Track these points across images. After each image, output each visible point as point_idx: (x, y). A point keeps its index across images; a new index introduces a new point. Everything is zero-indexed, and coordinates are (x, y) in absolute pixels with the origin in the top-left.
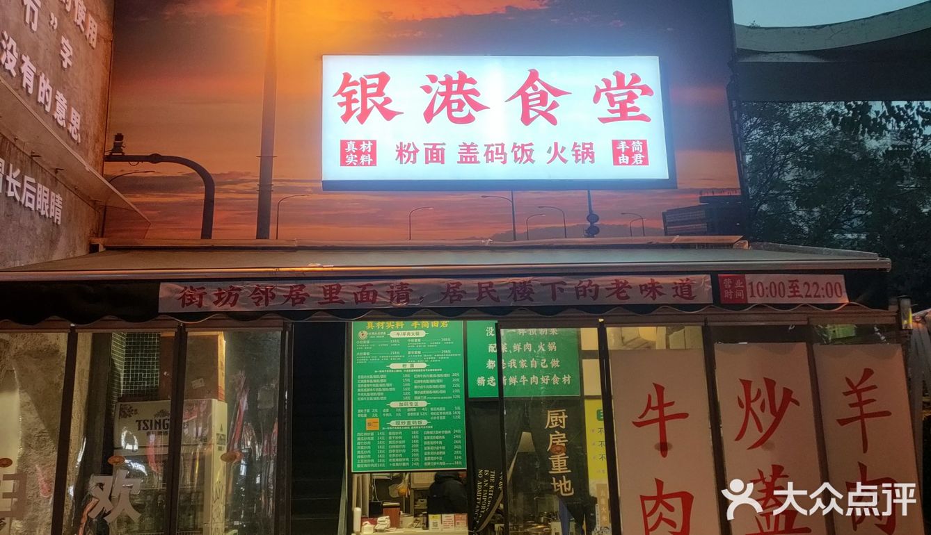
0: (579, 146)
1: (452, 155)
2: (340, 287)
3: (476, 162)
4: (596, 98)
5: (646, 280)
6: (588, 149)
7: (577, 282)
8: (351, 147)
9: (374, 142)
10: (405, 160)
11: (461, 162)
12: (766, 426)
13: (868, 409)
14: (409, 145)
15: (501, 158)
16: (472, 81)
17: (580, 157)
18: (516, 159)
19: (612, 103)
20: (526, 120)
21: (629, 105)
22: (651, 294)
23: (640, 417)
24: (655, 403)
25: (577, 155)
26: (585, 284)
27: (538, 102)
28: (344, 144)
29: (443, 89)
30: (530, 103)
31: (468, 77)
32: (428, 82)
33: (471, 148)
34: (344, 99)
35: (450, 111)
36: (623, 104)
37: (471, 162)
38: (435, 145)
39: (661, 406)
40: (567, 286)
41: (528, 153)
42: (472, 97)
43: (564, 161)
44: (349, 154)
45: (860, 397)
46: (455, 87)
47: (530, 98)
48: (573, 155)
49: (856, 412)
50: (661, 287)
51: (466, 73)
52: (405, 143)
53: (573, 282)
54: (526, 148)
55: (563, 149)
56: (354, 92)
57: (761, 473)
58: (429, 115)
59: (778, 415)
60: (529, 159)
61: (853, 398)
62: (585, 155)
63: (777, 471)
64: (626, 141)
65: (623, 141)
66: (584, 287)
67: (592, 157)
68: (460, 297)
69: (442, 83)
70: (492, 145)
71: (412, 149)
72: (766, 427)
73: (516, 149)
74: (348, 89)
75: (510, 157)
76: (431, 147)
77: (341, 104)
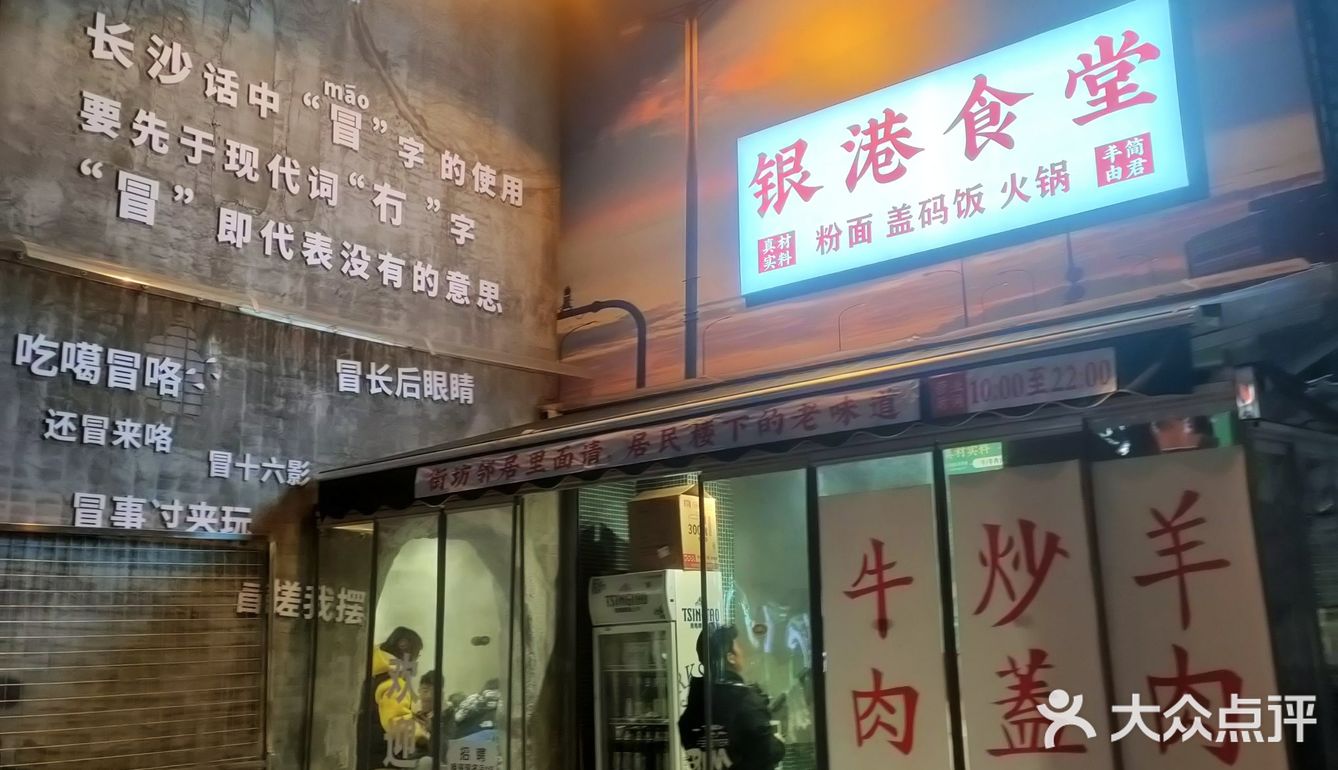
0: (1047, 170)
1: (880, 227)
2: (543, 452)
3: (910, 230)
4: (1070, 90)
5: (838, 399)
6: (1058, 172)
7: (761, 413)
8: (769, 247)
9: (792, 234)
10: (826, 248)
11: (891, 234)
12: (1021, 591)
13: (1190, 557)
14: (831, 227)
15: (941, 216)
16: (902, 118)
17: (1048, 187)
18: (960, 213)
19: (1093, 89)
20: (972, 151)
21: (1120, 85)
22: (843, 419)
23: (855, 585)
24: (872, 565)
25: (1043, 186)
26: (770, 414)
27: (988, 120)
28: (761, 244)
29: (867, 140)
30: (977, 127)
31: (896, 114)
32: (849, 137)
33: (903, 211)
34: (759, 188)
35: (876, 167)
36: (1110, 86)
37: (903, 232)
38: (858, 220)
39: (880, 568)
40: (751, 421)
41: (976, 199)
42: (903, 140)
43: (1025, 198)
44: (766, 255)
45: (1176, 538)
46: (881, 133)
47: (976, 118)
48: (1038, 186)
49: (1170, 563)
50: (854, 406)
51: (894, 110)
52: (826, 226)
53: (756, 415)
54: (972, 193)
55: (1024, 180)
56: (770, 175)
57: (1012, 662)
58: (852, 180)
59: (1039, 574)
60: (978, 208)
61: (1166, 541)
62: (1055, 182)
63: (1038, 658)
64: (1115, 144)
65: (1112, 144)
66: (768, 419)
67: (1066, 183)
68: (644, 450)
69: (865, 133)
70: (929, 201)
71: (834, 232)
72: (1020, 594)
73: (959, 198)
74: (764, 173)
75: (953, 210)
76: (855, 223)
77: (757, 195)
